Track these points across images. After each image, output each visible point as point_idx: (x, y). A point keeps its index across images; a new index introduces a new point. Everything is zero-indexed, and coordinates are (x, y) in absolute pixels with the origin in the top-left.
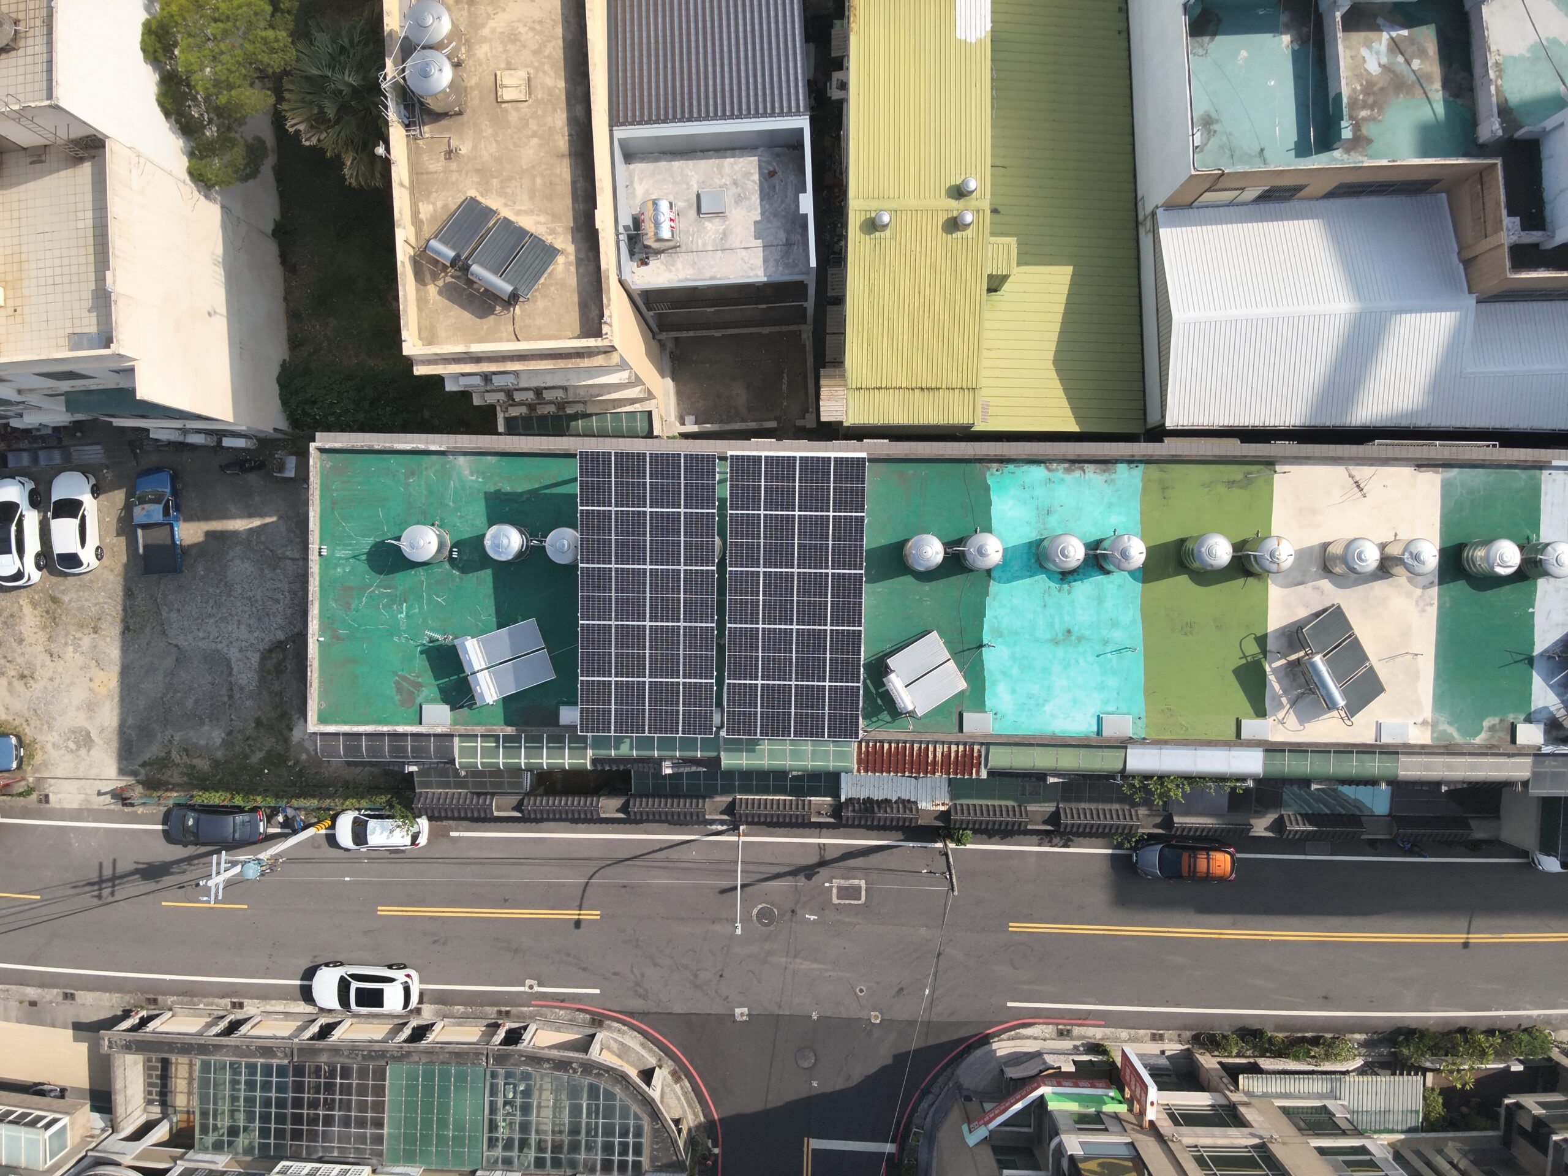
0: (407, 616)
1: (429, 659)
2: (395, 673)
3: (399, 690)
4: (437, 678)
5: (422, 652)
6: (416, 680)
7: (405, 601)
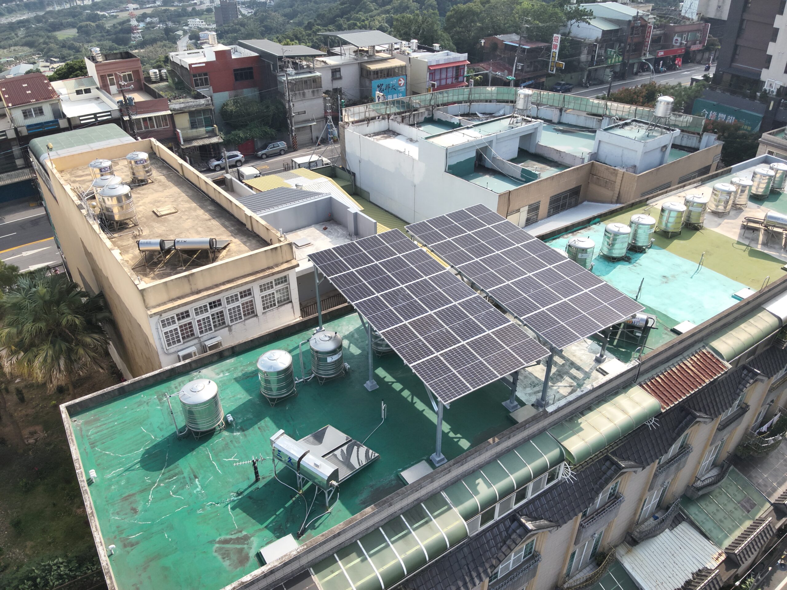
0: (203, 487)
1: (245, 510)
2: (212, 542)
3: (225, 555)
4: (261, 522)
5: (233, 508)
6: (240, 535)
7: (196, 477)
